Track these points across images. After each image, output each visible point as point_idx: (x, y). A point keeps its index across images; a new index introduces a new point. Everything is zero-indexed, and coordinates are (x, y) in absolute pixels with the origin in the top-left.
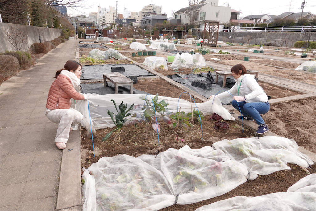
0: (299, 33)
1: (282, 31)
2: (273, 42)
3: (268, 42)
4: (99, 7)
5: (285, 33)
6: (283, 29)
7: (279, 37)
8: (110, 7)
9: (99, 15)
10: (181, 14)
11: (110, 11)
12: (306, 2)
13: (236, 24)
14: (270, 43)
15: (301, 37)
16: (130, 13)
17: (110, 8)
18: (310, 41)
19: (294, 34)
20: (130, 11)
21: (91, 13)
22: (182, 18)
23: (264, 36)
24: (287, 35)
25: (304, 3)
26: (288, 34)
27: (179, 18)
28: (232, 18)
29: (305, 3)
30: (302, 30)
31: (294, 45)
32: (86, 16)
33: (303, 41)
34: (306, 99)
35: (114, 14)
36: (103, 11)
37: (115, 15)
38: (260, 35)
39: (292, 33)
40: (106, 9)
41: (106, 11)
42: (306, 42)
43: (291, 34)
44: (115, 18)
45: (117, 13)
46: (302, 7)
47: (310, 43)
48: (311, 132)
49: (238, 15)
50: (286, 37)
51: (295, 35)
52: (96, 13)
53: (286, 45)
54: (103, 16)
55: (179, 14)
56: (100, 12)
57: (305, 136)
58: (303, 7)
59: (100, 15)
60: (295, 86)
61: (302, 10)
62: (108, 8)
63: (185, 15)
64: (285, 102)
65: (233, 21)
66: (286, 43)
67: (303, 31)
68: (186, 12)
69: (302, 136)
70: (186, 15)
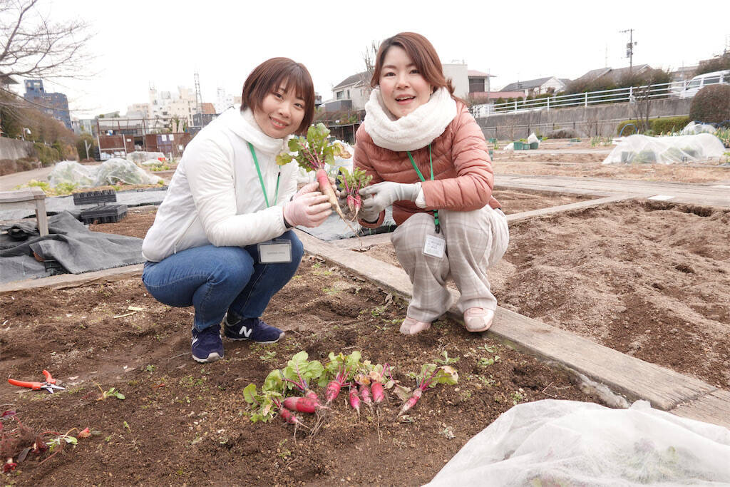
0: (624, 104)
1: (586, 102)
2: (566, 129)
3: (557, 131)
4: (152, 90)
5: (594, 107)
6: (586, 98)
7: (581, 117)
8: (179, 88)
9: (152, 108)
10: (349, 88)
11: (181, 97)
12: (636, 43)
13: (484, 101)
14: (562, 132)
15: (631, 111)
16: (233, 100)
17: (180, 91)
18: (650, 118)
19: (612, 107)
20: (230, 95)
21: (134, 105)
22: (353, 97)
23: (546, 120)
24: (599, 112)
25: (630, 45)
26: (601, 109)
27: (346, 99)
28: (472, 90)
29: (633, 45)
30: (631, 95)
31: (616, 132)
32: (120, 114)
33: (634, 119)
34: (607, 209)
35: (191, 104)
36: (163, 98)
37: (193, 105)
38: (538, 117)
39: (608, 105)
40: (169, 93)
41: (169, 97)
42: (642, 121)
43: (607, 108)
44: (194, 113)
45: (199, 102)
46: (628, 53)
47: (652, 122)
48: (583, 273)
49: (486, 83)
50: (598, 116)
51: (616, 108)
52: (146, 106)
53: (598, 133)
54: (163, 110)
55: (346, 90)
56: (155, 103)
57: (558, 284)
58: (630, 54)
59: (156, 108)
60: (584, 186)
61: (629, 61)
62: (174, 92)
63: (359, 90)
64: (542, 219)
65: (476, 95)
66: (599, 128)
67: (632, 98)
68: (362, 82)
69: (546, 285)
70: (362, 88)
